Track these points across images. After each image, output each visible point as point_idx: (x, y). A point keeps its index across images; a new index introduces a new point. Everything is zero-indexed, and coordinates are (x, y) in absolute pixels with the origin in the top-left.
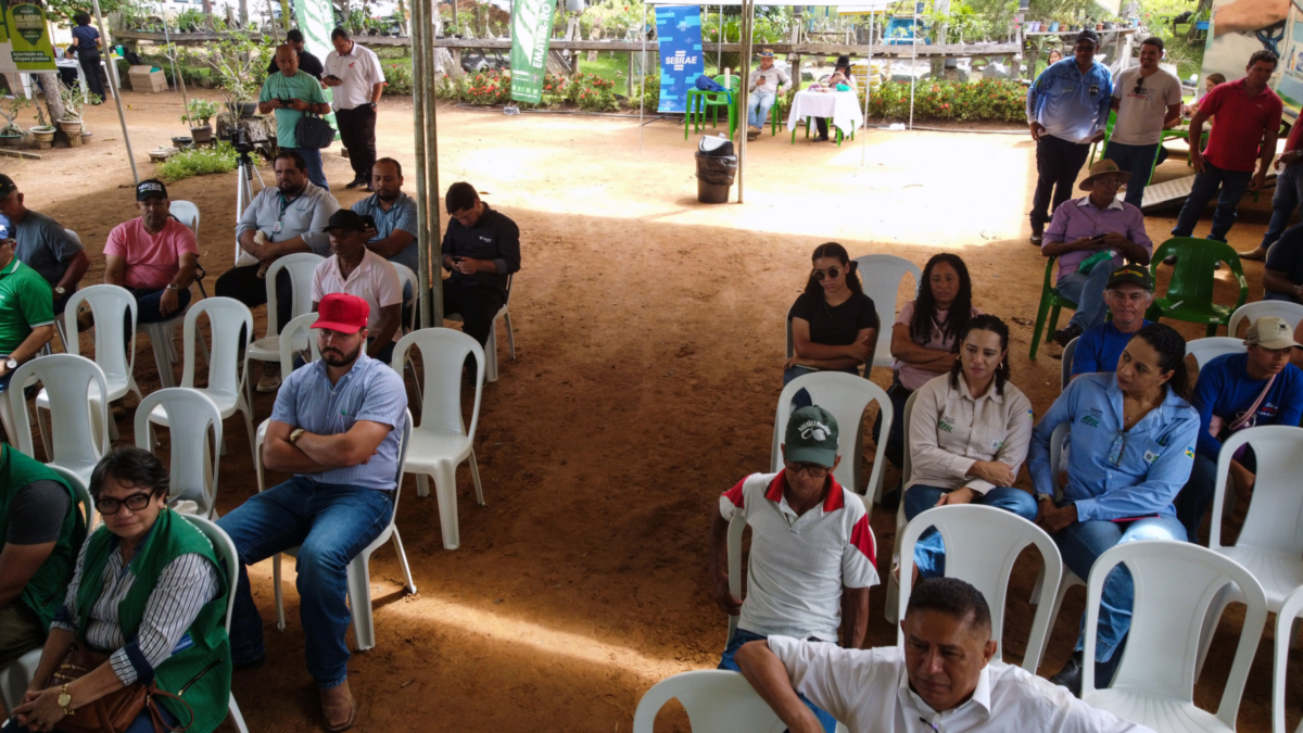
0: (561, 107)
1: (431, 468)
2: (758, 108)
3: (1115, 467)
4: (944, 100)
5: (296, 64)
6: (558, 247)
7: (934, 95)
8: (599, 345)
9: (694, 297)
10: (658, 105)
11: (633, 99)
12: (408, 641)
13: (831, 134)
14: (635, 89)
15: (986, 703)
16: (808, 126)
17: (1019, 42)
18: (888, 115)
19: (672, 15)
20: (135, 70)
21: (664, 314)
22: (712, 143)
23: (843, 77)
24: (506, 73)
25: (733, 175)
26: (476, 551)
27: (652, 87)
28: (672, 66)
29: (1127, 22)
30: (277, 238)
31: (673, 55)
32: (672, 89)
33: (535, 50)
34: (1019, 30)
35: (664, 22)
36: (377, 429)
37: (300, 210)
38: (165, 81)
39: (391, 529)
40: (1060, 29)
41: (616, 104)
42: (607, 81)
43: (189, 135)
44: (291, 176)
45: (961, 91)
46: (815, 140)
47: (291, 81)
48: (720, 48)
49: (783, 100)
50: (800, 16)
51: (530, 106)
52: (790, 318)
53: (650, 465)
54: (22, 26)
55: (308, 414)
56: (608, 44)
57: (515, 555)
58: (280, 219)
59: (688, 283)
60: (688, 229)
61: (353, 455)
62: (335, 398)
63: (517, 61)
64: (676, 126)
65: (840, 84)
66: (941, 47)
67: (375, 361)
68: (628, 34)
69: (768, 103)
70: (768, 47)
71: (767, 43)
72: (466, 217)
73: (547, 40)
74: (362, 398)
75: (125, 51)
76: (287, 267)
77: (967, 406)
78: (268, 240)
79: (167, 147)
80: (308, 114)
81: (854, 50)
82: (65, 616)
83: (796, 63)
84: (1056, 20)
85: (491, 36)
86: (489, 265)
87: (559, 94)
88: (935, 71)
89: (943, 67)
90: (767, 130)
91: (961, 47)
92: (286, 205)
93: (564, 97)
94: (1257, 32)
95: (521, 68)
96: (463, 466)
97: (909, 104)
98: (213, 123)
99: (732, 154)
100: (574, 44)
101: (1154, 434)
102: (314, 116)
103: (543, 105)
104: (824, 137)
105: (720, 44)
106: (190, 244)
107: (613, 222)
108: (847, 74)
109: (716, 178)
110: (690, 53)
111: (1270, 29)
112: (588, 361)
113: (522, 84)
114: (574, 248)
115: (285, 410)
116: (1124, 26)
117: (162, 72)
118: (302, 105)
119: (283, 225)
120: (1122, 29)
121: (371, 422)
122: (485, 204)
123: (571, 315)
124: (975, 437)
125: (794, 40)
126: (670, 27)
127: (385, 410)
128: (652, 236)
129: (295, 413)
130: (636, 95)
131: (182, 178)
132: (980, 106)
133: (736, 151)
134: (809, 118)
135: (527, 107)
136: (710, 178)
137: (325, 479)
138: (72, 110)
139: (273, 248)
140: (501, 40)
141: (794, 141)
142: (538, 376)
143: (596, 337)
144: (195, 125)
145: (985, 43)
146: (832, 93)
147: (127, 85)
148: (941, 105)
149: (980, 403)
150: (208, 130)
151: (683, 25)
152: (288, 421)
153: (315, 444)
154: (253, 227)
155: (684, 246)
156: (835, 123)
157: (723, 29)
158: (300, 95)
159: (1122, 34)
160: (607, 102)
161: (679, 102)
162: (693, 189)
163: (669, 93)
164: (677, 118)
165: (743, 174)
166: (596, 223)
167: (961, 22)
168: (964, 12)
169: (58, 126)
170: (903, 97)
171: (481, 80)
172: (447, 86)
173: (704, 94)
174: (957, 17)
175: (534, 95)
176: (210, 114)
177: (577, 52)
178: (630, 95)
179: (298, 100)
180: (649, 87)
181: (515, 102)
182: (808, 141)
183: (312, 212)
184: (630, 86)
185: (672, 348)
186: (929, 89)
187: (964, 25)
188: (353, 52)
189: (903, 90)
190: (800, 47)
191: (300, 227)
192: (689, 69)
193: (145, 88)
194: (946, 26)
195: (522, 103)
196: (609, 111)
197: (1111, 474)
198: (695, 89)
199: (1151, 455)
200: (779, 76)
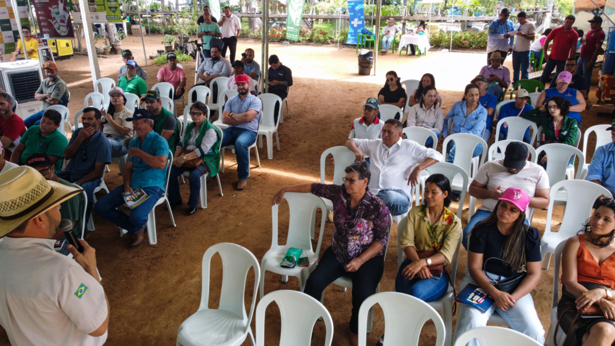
0: (306, 42)
1: (266, 133)
2: (387, 41)
3: (463, 127)
4: (465, 39)
5: (210, 19)
6: (304, 88)
7: (461, 37)
8: (317, 115)
9: (353, 102)
10: (346, 41)
11: (335, 39)
12: (259, 175)
13: (417, 53)
14: (337, 35)
15: (400, 145)
16: (407, 51)
17: (498, 16)
18: (442, 46)
19: (353, 4)
20: (134, 27)
21: (341, 107)
22: (364, 51)
23: (422, 29)
24: (284, 29)
25: (372, 64)
26: (277, 159)
27: (344, 34)
28: (353, 25)
29: (546, 8)
30: (211, 74)
31: (353, 20)
32: (353, 34)
33: (297, 19)
34: (498, 10)
35: (350, 7)
36: (254, 112)
37: (219, 65)
38: (145, 31)
39: (255, 145)
40: (516, 10)
41: (329, 41)
42: (325, 31)
43: (164, 49)
44: (216, 54)
45: (472, 36)
46: (410, 55)
47: (208, 26)
48: (372, 18)
49: (397, 39)
50: (406, 5)
51: (294, 42)
52: (378, 95)
53: (332, 143)
54: (110, 6)
55: (235, 108)
56: (326, 16)
57: (289, 161)
58: (212, 68)
59: (351, 99)
60: (353, 83)
61: (248, 118)
62: (242, 105)
63: (289, 23)
64: (353, 50)
65: (421, 32)
66: (465, 18)
67: (253, 95)
68: (335, 12)
69: (391, 40)
70: (392, 17)
71: (392, 16)
72: (275, 66)
73: (302, 14)
74: (250, 104)
75: (130, 18)
76: (217, 81)
77: (425, 112)
78: (209, 75)
79: (155, 54)
80: (214, 37)
81: (428, 19)
82: (181, 145)
83: (404, 24)
84: (514, 7)
85: (279, 13)
86: (282, 83)
87: (305, 37)
88: (463, 28)
89: (466, 26)
90: (390, 51)
91: (473, 18)
92: (214, 63)
93: (308, 38)
94: (592, 11)
95: (291, 26)
96: (274, 134)
97: (450, 41)
98: (173, 44)
99: (372, 56)
100: (313, 16)
101: (474, 117)
102: (217, 38)
103: (299, 41)
104: (413, 53)
105: (372, 16)
106: (184, 75)
107: (324, 80)
108: (424, 28)
109: (366, 65)
110: (360, 20)
111: (598, 10)
112: (314, 118)
113: (291, 32)
114: (310, 88)
115: (228, 108)
116: (545, 9)
117: (144, 27)
118: (213, 33)
119: (213, 70)
120: (544, 11)
121: (252, 111)
122: (281, 63)
123: (308, 107)
124: (426, 120)
125: (403, 15)
126: (352, 9)
127: (257, 107)
128: (339, 85)
129: (231, 109)
130: (338, 37)
131: (163, 64)
132: (480, 42)
133: (373, 54)
134: (407, 46)
135: (292, 42)
136: (363, 65)
137: (239, 126)
138: (118, 40)
139: (209, 77)
140: (283, 14)
141: (400, 55)
142: (297, 122)
143: (316, 113)
144: (167, 45)
145: (483, 16)
146: (417, 36)
147: (130, 33)
148: (464, 42)
149: (428, 111)
150: (171, 47)
151: (357, 8)
152: (229, 111)
153: (237, 116)
154: (203, 71)
155: (351, 88)
156: (419, 47)
157: (374, 10)
158: (212, 30)
159: (544, 13)
160: (325, 40)
161: (355, 40)
162: (357, 71)
163: (352, 36)
164: (354, 46)
165: (376, 64)
166: (318, 81)
167: (474, 7)
168: (475, 3)
169: (112, 46)
170: (448, 38)
171: (274, 31)
172: (260, 34)
173: (365, 36)
174: (472, 5)
175: (295, 37)
176: (172, 41)
177: (314, 20)
178: (335, 37)
179: (211, 32)
180: (342, 34)
181: (287, 40)
182: (407, 55)
183: (223, 66)
184: (335, 34)
185: (343, 116)
186: (459, 35)
187: (475, 8)
188: (231, 16)
189: (448, 35)
190: (405, 17)
191: (218, 70)
192: (359, 26)
193: (138, 34)
194: (467, 9)
195: (291, 40)
196: (326, 44)
197: (462, 128)
198: (361, 34)
199: (473, 123)
200: (396, 29)
